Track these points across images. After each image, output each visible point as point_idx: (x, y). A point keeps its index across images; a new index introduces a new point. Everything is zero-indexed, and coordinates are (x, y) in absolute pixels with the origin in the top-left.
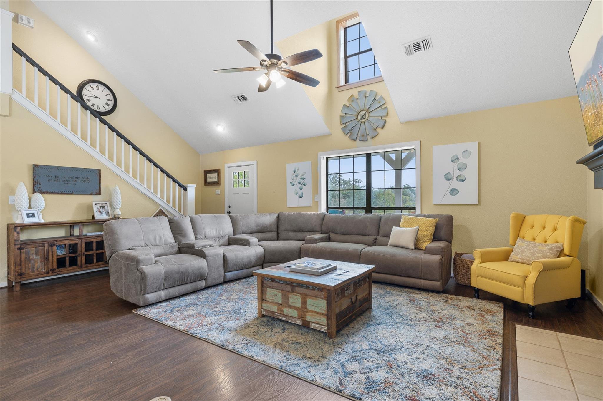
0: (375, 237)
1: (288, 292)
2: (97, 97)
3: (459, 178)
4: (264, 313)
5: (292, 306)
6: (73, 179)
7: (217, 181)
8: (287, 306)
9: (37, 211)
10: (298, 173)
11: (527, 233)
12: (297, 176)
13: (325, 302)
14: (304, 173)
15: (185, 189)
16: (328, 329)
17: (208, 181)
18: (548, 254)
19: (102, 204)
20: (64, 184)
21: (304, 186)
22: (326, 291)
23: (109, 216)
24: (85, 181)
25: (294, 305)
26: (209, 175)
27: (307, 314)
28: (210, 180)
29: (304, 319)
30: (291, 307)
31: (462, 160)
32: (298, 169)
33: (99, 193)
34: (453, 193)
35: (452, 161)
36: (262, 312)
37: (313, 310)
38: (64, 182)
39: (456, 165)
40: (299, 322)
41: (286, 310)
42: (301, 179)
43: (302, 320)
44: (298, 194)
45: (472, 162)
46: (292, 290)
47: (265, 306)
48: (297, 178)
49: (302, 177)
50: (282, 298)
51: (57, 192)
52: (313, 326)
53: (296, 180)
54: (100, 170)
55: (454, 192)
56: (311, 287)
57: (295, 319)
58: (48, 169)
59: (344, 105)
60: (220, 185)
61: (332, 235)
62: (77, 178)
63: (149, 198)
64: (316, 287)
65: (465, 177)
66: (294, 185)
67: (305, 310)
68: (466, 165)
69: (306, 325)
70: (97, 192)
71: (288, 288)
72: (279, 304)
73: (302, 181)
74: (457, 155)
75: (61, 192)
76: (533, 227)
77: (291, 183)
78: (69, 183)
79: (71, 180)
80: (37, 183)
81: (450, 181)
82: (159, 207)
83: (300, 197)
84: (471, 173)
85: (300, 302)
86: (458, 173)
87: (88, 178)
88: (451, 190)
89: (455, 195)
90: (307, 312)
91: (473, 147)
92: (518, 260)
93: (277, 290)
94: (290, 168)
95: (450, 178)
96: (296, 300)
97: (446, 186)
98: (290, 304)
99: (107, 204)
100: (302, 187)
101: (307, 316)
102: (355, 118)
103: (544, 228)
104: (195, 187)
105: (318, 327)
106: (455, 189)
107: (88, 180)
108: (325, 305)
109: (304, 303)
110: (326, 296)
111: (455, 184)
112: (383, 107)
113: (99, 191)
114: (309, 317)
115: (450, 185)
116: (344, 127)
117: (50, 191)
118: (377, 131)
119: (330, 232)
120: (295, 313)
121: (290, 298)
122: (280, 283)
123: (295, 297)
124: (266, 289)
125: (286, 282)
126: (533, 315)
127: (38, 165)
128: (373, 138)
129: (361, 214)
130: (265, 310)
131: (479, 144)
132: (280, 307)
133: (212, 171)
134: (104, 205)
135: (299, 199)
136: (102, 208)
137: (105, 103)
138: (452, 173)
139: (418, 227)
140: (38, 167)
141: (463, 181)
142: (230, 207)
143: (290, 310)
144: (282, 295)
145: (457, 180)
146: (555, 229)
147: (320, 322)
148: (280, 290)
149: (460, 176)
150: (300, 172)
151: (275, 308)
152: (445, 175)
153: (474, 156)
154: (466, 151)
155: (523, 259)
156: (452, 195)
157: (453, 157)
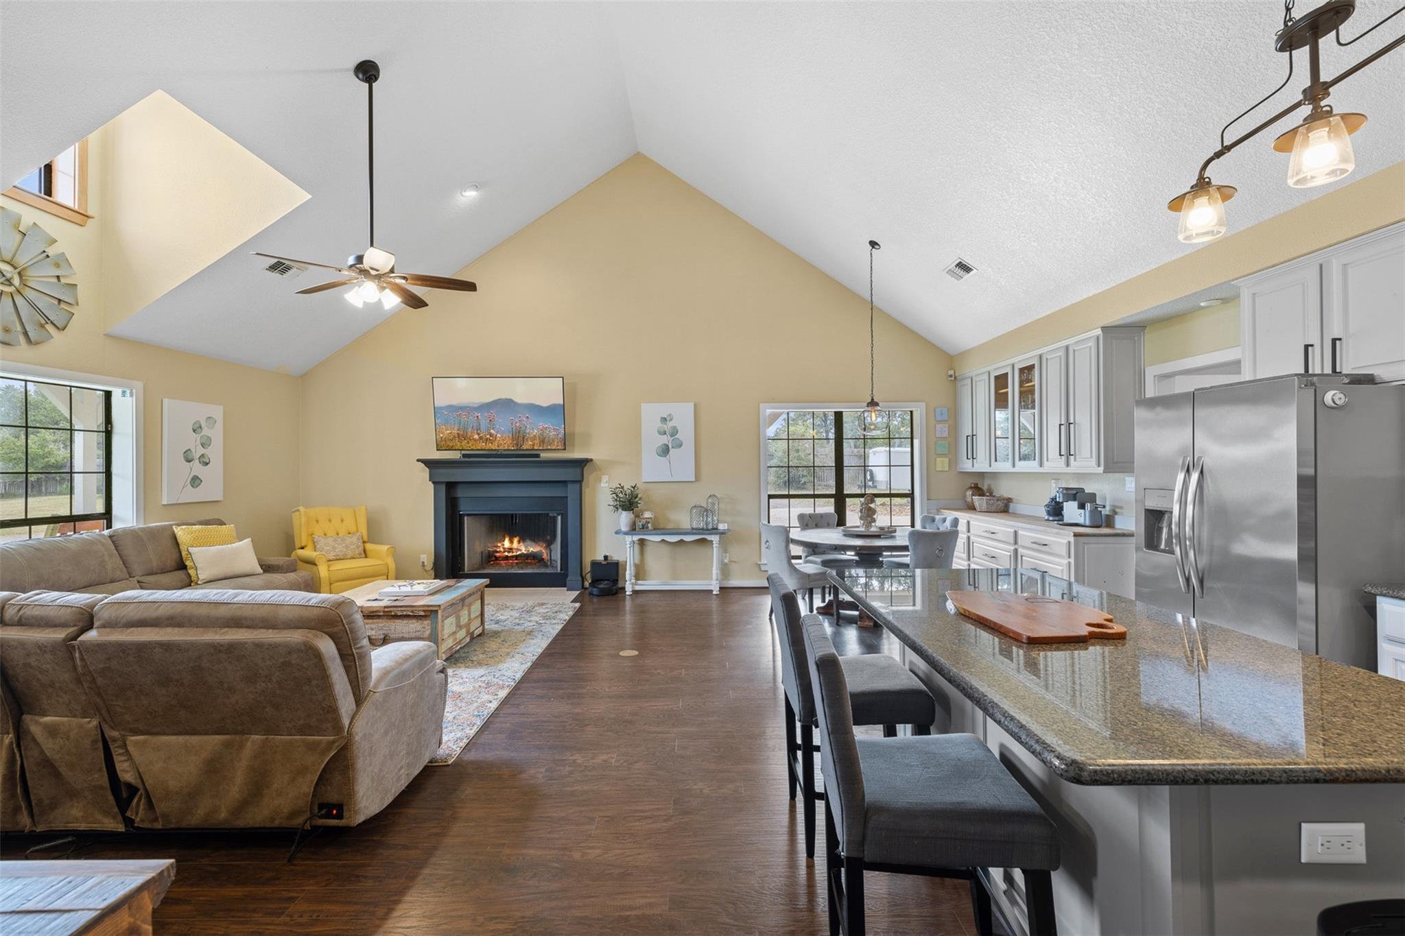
3: (202, 459)
31: (206, 431)
34: (194, 483)
35: (194, 431)
39: (198, 437)
45: (216, 434)
55: (196, 481)
65: (209, 459)
68: (210, 439)
74: (199, 421)
81: (192, 463)
84: (215, 453)
86: (201, 451)
88: (192, 479)
89: (197, 487)
91: (217, 412)
95: (190, 458)
97: (187, 471)
106: (198, 477)
111: (197, 469)
115: (191, 470)
131: (224, 408)
138: (193, 450)
141: (207, 464)
145: (200, 463)
149: (203, 456)
152: (185, 453)
153: (219, 425)
154: (210, 418)
155: (338, 555)
156: (193, 487)
157: (195, 423)
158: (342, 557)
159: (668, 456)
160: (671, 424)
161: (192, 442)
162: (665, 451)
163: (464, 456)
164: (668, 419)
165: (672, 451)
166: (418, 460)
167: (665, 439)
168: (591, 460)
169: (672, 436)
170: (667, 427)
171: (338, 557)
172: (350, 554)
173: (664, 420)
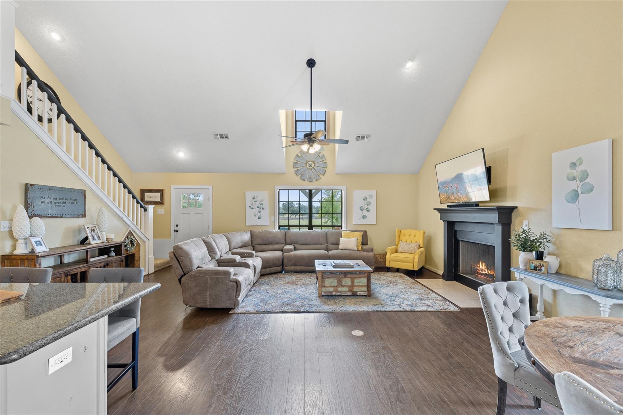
0: (326, 245)
1: (342, 278)
2: (41, 100)
3: (367, 210)
4: (323, 294)
5: (345, 286)
6: (63, 201)
7: (160, 200)
8: (341, 286)
9: (41, 238)
10: (257, 199)
11: (403, 238)
12: (256, 202)
13: (366, 279)
14: (263, 200)
15: (145, 210)
16: (368, 293)
17: (145, 200)
18: (416, 247)
19: (92, 227)
20: (56, 206)
21: (262, 210)
22: (367, 273)
23: (100, 240)
24: (72, 203)
25: (345, 285)
26: (146, 194)
27: (354, 288)
28: (150, 199)
29: (352, 291)
30: (343, 286)
31: (368, 200)
32: (257, 197)
33: (85, 216)
35: (364, 200)
36: (322, 294)
37: (359, 285)
38: (55, 204)
39: (365, 202)
40: (350, 293)
41: (340, 289)
42: (260, 204)
43: (352, 292)
44: (256, 216)
45: (373, 201)
46: (344, 276)
47: (324, 289)
48: (256, 203)
49: (261, 203)
50: (337, 283)
51: (49, 216)
52: (358, 293)
53: (255, 205)
54: (85, 191)
55: (364, 217)
56: (358, 273)
57: (347, 292)
58: (41, 189)
59: (297, 155)
60: (164, 205)
61: (297, 246)
62: (66, 199)
63: (121, 219)
64: (361, 272)
65: (370, 209)
66: (253, 208)
67: (354, 286)
68: (370, 203)
69: (354, 295)
70: (83, 214)
71: (342, 276)
72: (335, 286)
73: (260, 206)
74: (366, 197)
75: (52, 216)
76: (405, 235)
77: (250, 207)
78: (59, 205)
79: (61, 201)
80: (31, 206)
81: (363, 211)
82: (128, 228)
83: (259, 218)
84: (373, 207)
85: (350, 283)
86: (367, 207)
87: (75, 200)
88: (363, 216)
89: (365, 219)
90: (355, 287)
91: (374, 193)
92: (403, 251)
93: (334, 279)
94: (249, 195)
95: (362, 209)
96: (347, 282)
97: (361, 213)
98: (343, 284)
99: (95, 227)
100: (261, 210)
101: (354, 289)
102: (305, 165)
103: (410, 236)
104: (153, 207)
105: (362, 293)
106: (365, 216)
107: (76, 201)
108: (366, 281)
109: (353, 282)
110: (366, 276)
111: (365, 213)
112: (324, 162)
113: (85, 214)
114: (355, 290)
115: (363, 213)
116: (297, 170)
117: (42, 215)
118: (320, 177)
119: (293, 243)
120: (346, 289)
121: (343, 282)
122: (337, 274)
123: (347, 280)
124: (325, 279)
125: (342, 273)
126: (416, 275)
127: (33, 184)
128: (317, 180)
129: (306, 230)
130: (325, 292)
131: (377, 191)
132: (336, 288)
133: (152, 191)
134: (94, 228)
135: (257, 220)
136: (93, 232)
137: (50, 108)
138: (363, 206)
139: (357, 238)
140: (33, 187)
141: (369, 211)
142: (177, 226)
143: (343, 288)
144: (337, 281)
146: (415, 236)
147: (362, 290)
148: (336, 278)
149: (367, 208)
150: (259, 199)
151: (332, 290)
152: (360, 207)
153: (374, 198)
154: (371, 195)
155: (405, 251)
156: (363, 219)
157: (364, 197)
158: (407, 252)
159: (577, 203)
160: (580, 168)
161: (364, 204)
162: (575, 196)
163: (448, 206)
164: (578, 164)
165: (581, 196)
166: (434, 209)
167: (574, 185)
168: (516, 207)
169: (581, 181)
170: (576, 172)
171: (405, 252)
172: (410, 251)
173: (574, 165)
